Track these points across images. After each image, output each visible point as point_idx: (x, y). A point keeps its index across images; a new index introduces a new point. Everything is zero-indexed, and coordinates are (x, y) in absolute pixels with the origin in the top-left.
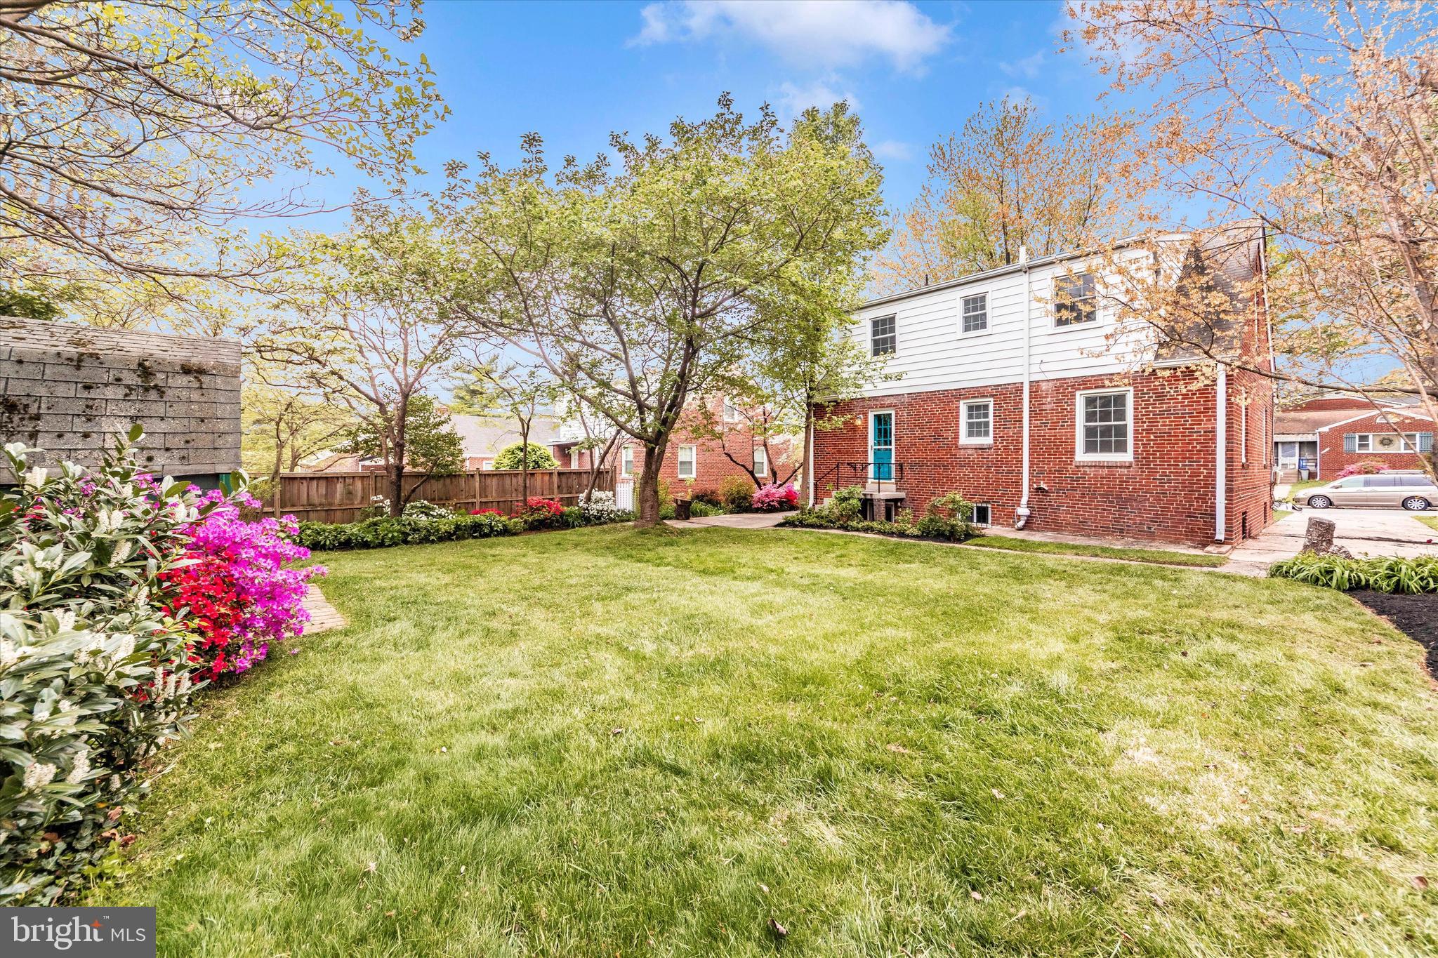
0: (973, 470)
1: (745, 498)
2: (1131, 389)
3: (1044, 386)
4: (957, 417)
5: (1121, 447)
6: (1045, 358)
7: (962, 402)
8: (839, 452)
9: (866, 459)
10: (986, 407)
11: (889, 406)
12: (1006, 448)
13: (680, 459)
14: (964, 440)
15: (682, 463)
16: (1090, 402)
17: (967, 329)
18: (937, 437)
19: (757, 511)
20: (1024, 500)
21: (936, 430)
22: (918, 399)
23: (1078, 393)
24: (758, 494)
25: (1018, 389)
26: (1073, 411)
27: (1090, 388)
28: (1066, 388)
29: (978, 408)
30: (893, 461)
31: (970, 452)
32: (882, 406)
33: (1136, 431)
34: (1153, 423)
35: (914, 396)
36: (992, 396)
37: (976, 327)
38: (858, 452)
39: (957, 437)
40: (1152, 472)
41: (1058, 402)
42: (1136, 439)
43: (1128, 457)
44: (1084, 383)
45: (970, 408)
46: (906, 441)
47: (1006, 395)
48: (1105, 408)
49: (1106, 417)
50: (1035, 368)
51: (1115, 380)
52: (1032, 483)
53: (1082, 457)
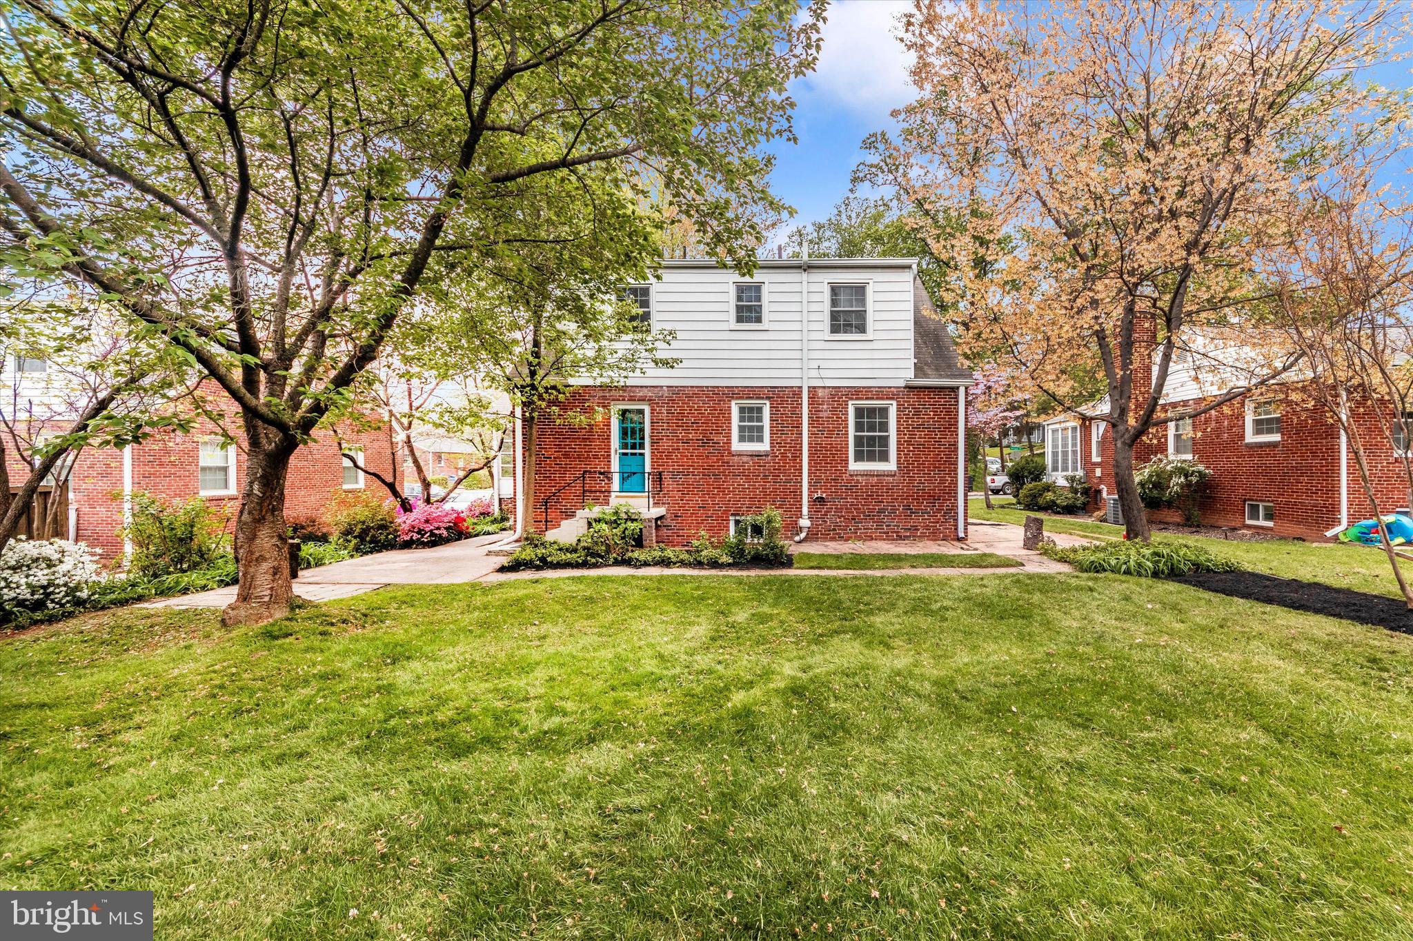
0: (748, 480)
1: (383, 527)
2: (894, 403)
3: (820, 393)
4: (729, 419)
5: (884, 457)
6: (823, 364)
7: (733, 403)
8: (566, 455)
9: (609, 466)
10: (760, 410)
11: (642, 400)
12: (784, 455)
13: (202, 463)
14: (736, 446)
15: (204, 469)
16: (859, 412)
17: (740, 320)
18: (706, 441)
19: (407, 545)
20: (805, 510)
21: (704, 432)
22: (679, 395)
23: (850, 403)
24: (404, 521)
25: (797, 392)
26: (846, 420)
27: (861, 399)
28: (840, 395)
29: (751, 410)
30: (648, 469)
31: (745, 459)
32: (632, 399)
33: (899, 442)
34: (912, 436)
35: (676, 391)
36: (768, 398)
37: (749, 320)
38: (596, 457)
39: (729, 443)
40: (912, 479)
41: (834, 410)
42: (899, 450)
43: (891, 466)
44: (856, 393)
45: (742, 410)
46: (665, 445)
47: (783, 398)
48: (871, 419)
49: (872, 428)
50: (814, 373)
51: (882, 393)
52: (811, 492)
53: (854, 466)
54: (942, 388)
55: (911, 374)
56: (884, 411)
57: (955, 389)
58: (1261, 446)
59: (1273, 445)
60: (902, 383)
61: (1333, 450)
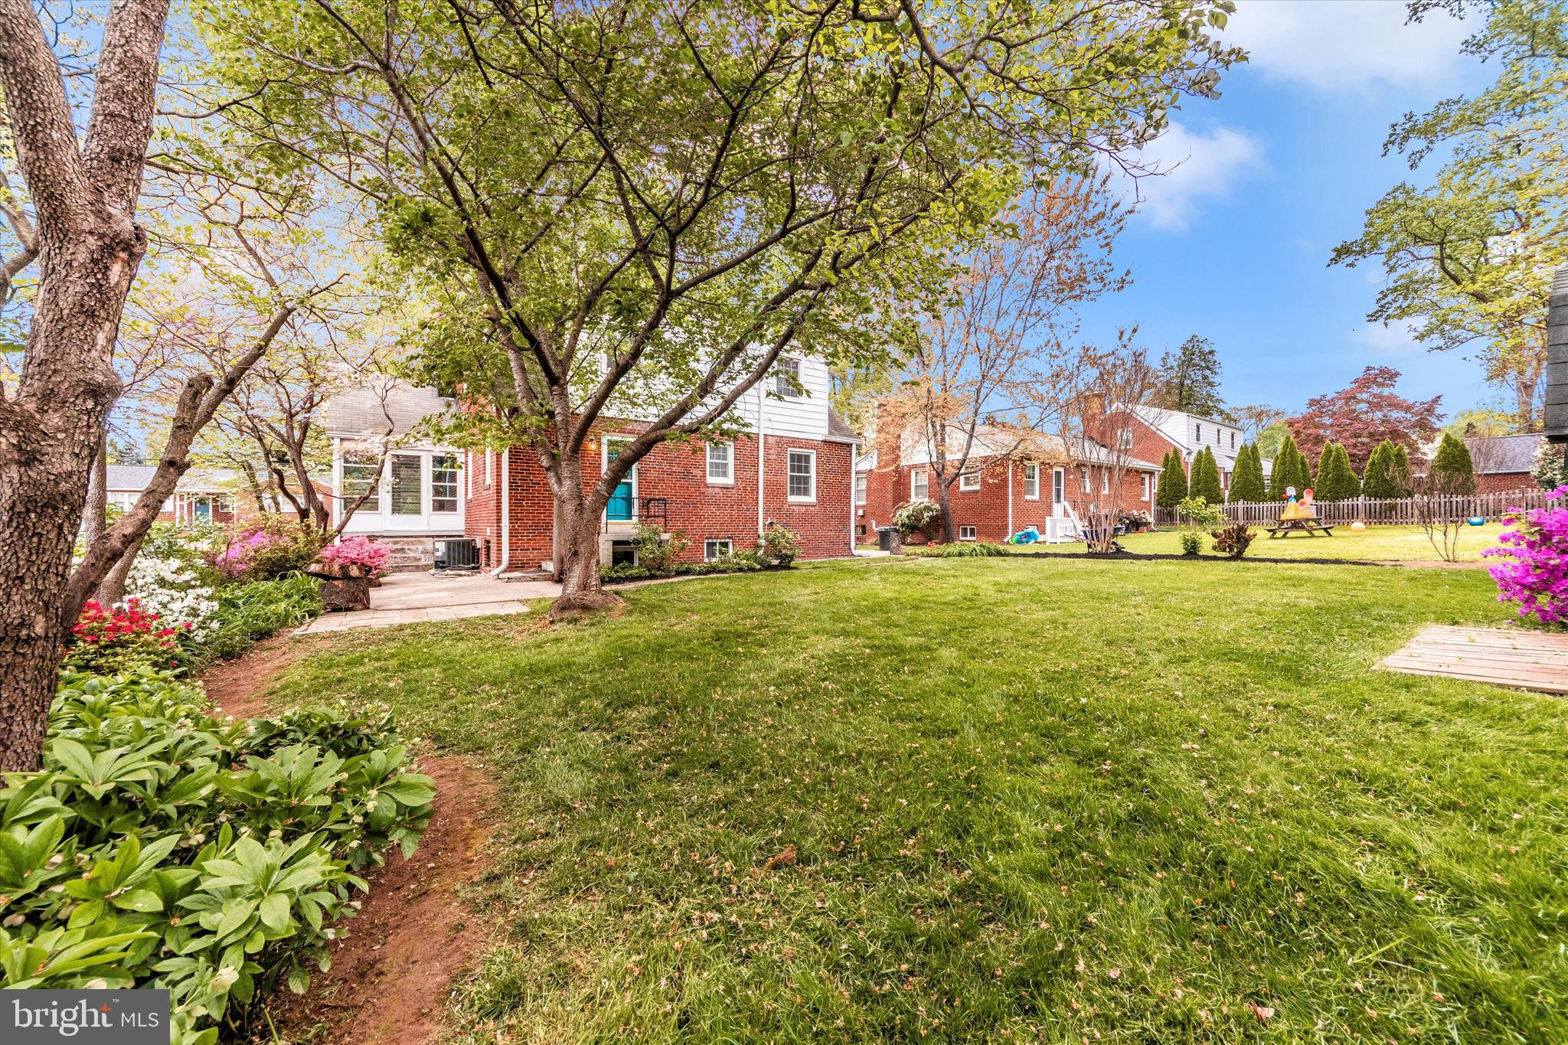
0: (719, 508)
2: (815, 452)
3: (771, 440)
4: (703, 457)
5: (806, 492)
6: (773, 418)
7: (707, 442)
10: (726, 451)
11: (632, 433)
12: (745, 488)
14: (710, 479)
16: (793, 457)
18: (686, 474)
20: (761, 533)
21: (685, 467)
23: (788, 449)
25: (756, 438)
26: (786, 462)
27: (795, 447)
28: (783, 442)
29: (720, 451)
30: (636, 497)
31: (716, 490)
32: (622, 431)
33: (816, 481)
34: (825, 477)
36: (733, 440)
39: (704, 476)
40: (825, 509)
41: (779, 453)
42: (816, 486)
43: (812, 498)
44: (794, 442)
45: (713, 450)
46: (652, 476)
47: (744, 443)
48: (800, 462)
49: (800, 470)
50: (769, 425)
51: (808, 444)
52: (765, 519)
53: (793, 499)
54: (842, 444)
55: (826, 432)
56: (807, 458)
57: (849, 445)
58: (969, 492)
59: (976, 492)
60: (820, 438)
61: (1006, 494)
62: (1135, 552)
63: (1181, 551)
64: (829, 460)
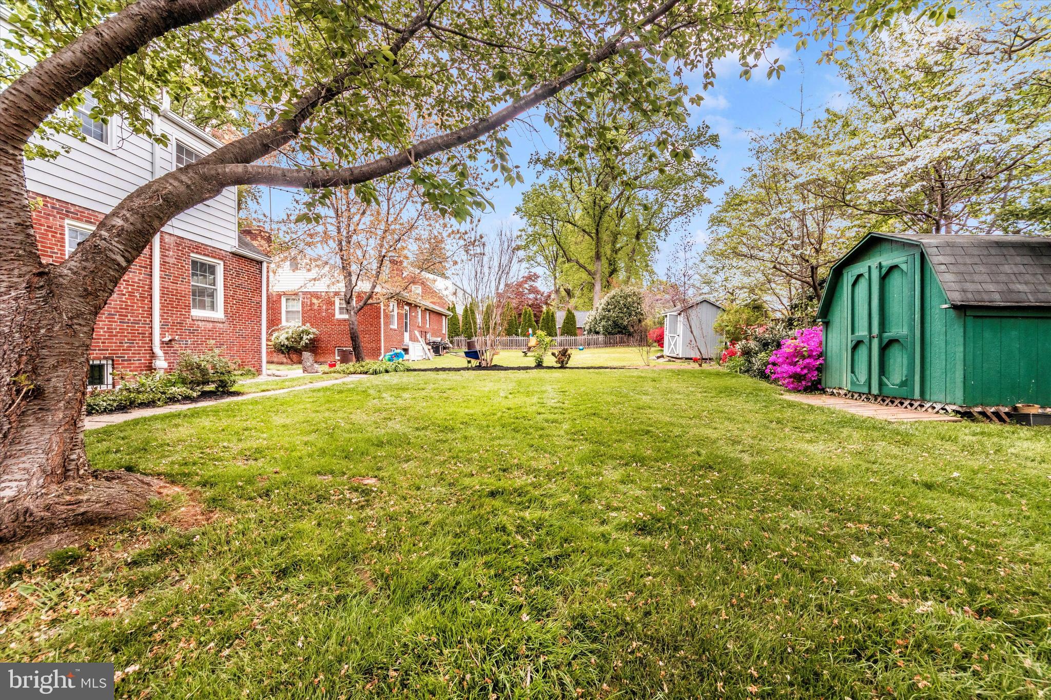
2: (222, 263)
3: (167, 239)
5: (211, 307)
7: (66, 222)
12: (132, 295)
23: (191, 255)
27: (199, 253)
28: (184, 247)
33: (226, 296)
34: (235, 292)
40: (235, 327)
41: (178, 258)
42: (225, 302)
43: (218, 315)
44: (198, 248)
51: (215, 253)
52: (162, 335)
53: (196, 313)
54: (252, 260)
55: (235, 243)
56: (212, 269)
57: (261, 262)
58: (344, 320)
60: (229, 249)
61: (380, 323)
62: (505, 365)
63: (533, 365)
64: (238, 275)
